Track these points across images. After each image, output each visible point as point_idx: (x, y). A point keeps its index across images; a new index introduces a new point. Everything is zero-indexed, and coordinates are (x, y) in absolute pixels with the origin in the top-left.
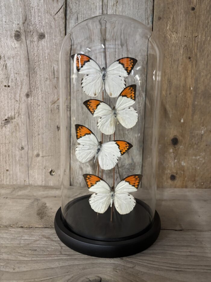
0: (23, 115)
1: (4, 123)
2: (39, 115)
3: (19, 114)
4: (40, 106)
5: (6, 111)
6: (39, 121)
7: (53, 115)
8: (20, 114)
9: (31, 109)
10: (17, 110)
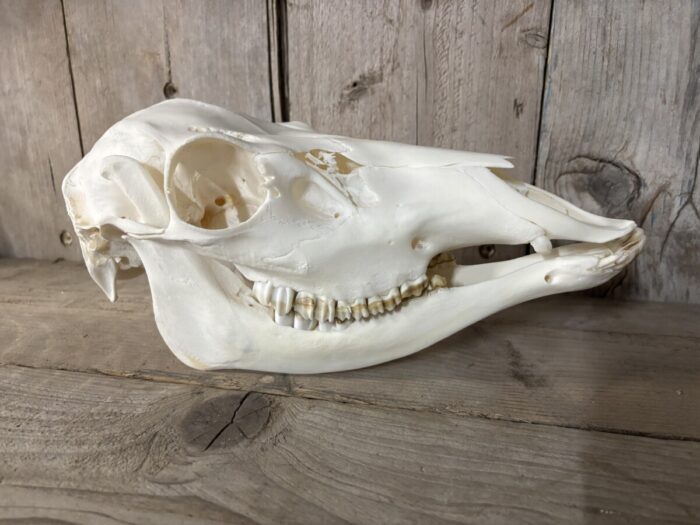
0: (408, 69)
1: (349, 95)
2: (460, 65)
3: (396, 64)
4: (465, 37)
5: (356, 56)
6: (457, 84)
7: (505, 65)
8: (399, 64)
9: (434, 47)
10: (391, 51)
